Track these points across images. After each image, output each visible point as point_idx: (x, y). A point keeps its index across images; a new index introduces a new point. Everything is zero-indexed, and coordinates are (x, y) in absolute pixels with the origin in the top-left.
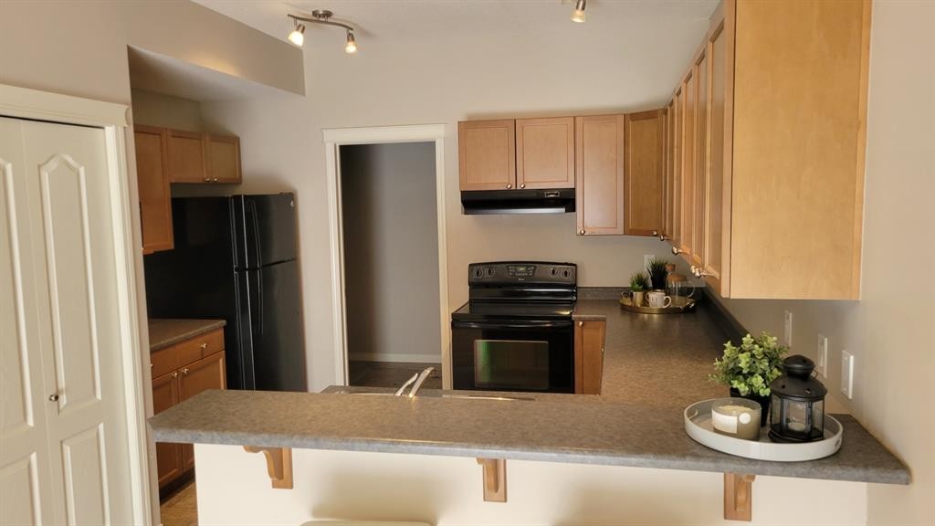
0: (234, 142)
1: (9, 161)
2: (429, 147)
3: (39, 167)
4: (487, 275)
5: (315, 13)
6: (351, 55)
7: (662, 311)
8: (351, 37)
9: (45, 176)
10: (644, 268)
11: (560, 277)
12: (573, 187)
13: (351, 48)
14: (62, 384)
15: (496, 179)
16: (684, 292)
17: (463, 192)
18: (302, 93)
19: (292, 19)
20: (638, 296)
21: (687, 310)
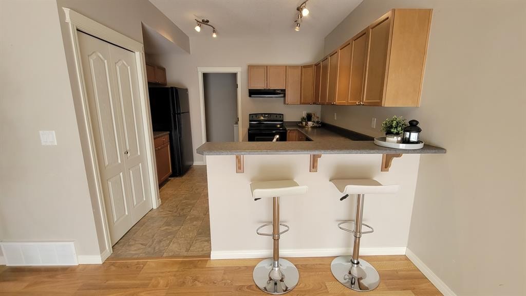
0: (164, 70)
1: (106, 59)
2: (234, 75)
3: (116, 63)
4: (255, 118)
5: (203, 21)
6: (215, 38)
7: (312, 127)
8: (214, 31)
9: (118, 68)
10: (304, 115)
11: (278, 118)
12: (284, 88)
13: (214, 35)
14: (128, 148)
15: (260, 86)
16: (318, 122)
17: (249, 90)
18: (189, 52)
19: (196, 21)
20: (304, 123)
21: (319, 127)
